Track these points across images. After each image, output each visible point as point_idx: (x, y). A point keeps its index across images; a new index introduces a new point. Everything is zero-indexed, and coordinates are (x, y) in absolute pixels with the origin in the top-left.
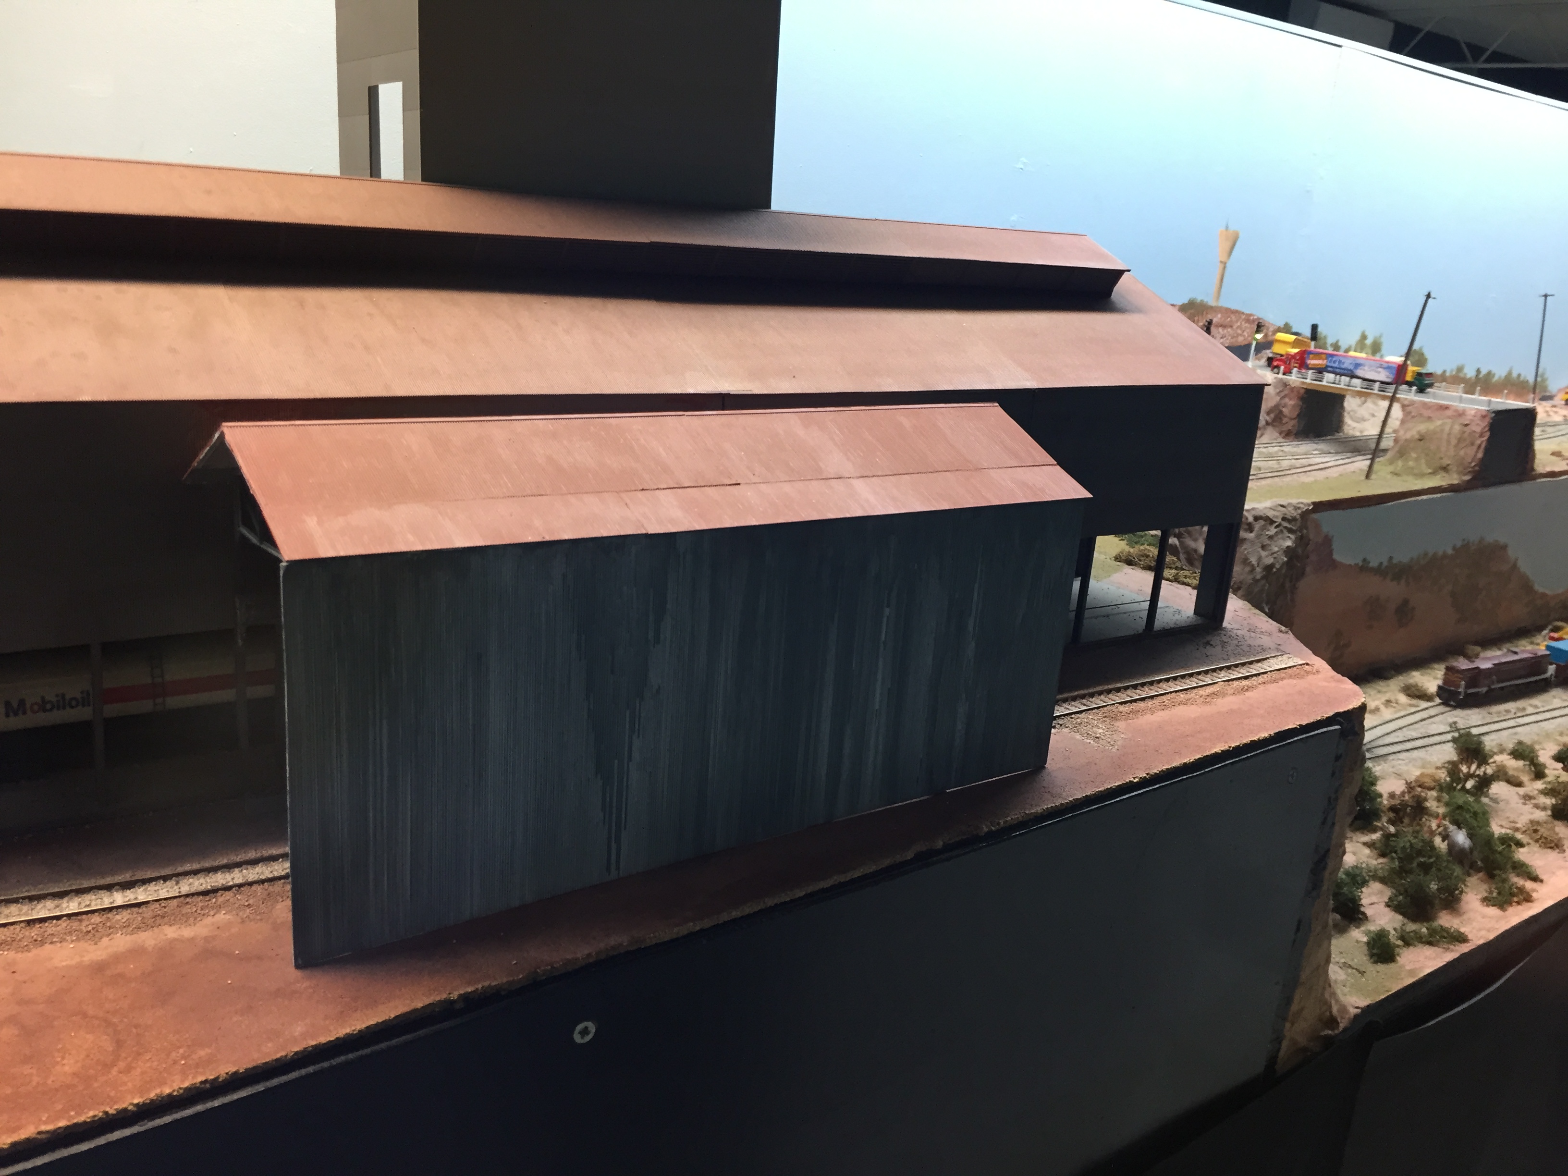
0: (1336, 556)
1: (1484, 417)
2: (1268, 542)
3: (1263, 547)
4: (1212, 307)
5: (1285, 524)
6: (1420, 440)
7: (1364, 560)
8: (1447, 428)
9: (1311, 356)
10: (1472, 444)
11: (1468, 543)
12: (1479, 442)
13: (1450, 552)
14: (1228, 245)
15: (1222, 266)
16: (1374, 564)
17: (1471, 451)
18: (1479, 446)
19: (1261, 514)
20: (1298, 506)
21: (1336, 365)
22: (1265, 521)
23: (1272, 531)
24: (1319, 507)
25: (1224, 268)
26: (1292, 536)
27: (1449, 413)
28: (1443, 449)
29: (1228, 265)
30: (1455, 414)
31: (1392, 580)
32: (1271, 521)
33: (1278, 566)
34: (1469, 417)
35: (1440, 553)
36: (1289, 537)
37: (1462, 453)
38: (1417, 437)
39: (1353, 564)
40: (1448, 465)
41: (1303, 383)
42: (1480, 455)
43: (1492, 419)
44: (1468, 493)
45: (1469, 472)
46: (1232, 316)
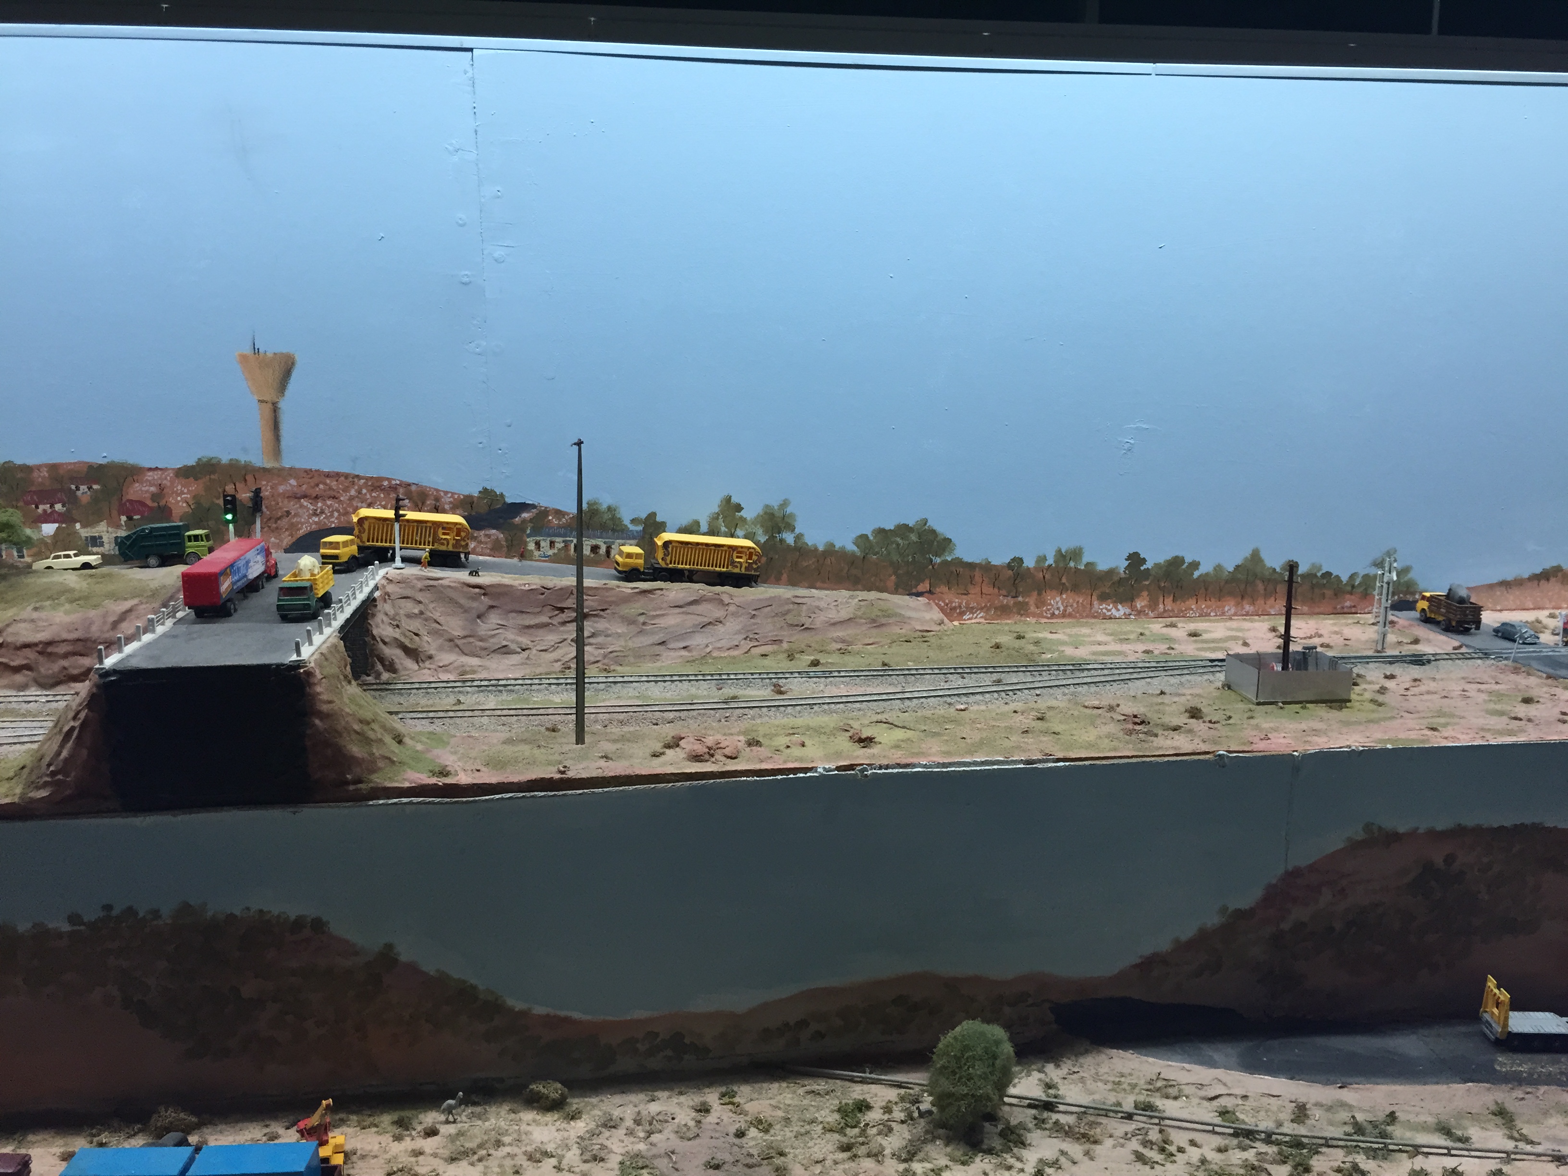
14: (271, 376)
46: (328, 481)
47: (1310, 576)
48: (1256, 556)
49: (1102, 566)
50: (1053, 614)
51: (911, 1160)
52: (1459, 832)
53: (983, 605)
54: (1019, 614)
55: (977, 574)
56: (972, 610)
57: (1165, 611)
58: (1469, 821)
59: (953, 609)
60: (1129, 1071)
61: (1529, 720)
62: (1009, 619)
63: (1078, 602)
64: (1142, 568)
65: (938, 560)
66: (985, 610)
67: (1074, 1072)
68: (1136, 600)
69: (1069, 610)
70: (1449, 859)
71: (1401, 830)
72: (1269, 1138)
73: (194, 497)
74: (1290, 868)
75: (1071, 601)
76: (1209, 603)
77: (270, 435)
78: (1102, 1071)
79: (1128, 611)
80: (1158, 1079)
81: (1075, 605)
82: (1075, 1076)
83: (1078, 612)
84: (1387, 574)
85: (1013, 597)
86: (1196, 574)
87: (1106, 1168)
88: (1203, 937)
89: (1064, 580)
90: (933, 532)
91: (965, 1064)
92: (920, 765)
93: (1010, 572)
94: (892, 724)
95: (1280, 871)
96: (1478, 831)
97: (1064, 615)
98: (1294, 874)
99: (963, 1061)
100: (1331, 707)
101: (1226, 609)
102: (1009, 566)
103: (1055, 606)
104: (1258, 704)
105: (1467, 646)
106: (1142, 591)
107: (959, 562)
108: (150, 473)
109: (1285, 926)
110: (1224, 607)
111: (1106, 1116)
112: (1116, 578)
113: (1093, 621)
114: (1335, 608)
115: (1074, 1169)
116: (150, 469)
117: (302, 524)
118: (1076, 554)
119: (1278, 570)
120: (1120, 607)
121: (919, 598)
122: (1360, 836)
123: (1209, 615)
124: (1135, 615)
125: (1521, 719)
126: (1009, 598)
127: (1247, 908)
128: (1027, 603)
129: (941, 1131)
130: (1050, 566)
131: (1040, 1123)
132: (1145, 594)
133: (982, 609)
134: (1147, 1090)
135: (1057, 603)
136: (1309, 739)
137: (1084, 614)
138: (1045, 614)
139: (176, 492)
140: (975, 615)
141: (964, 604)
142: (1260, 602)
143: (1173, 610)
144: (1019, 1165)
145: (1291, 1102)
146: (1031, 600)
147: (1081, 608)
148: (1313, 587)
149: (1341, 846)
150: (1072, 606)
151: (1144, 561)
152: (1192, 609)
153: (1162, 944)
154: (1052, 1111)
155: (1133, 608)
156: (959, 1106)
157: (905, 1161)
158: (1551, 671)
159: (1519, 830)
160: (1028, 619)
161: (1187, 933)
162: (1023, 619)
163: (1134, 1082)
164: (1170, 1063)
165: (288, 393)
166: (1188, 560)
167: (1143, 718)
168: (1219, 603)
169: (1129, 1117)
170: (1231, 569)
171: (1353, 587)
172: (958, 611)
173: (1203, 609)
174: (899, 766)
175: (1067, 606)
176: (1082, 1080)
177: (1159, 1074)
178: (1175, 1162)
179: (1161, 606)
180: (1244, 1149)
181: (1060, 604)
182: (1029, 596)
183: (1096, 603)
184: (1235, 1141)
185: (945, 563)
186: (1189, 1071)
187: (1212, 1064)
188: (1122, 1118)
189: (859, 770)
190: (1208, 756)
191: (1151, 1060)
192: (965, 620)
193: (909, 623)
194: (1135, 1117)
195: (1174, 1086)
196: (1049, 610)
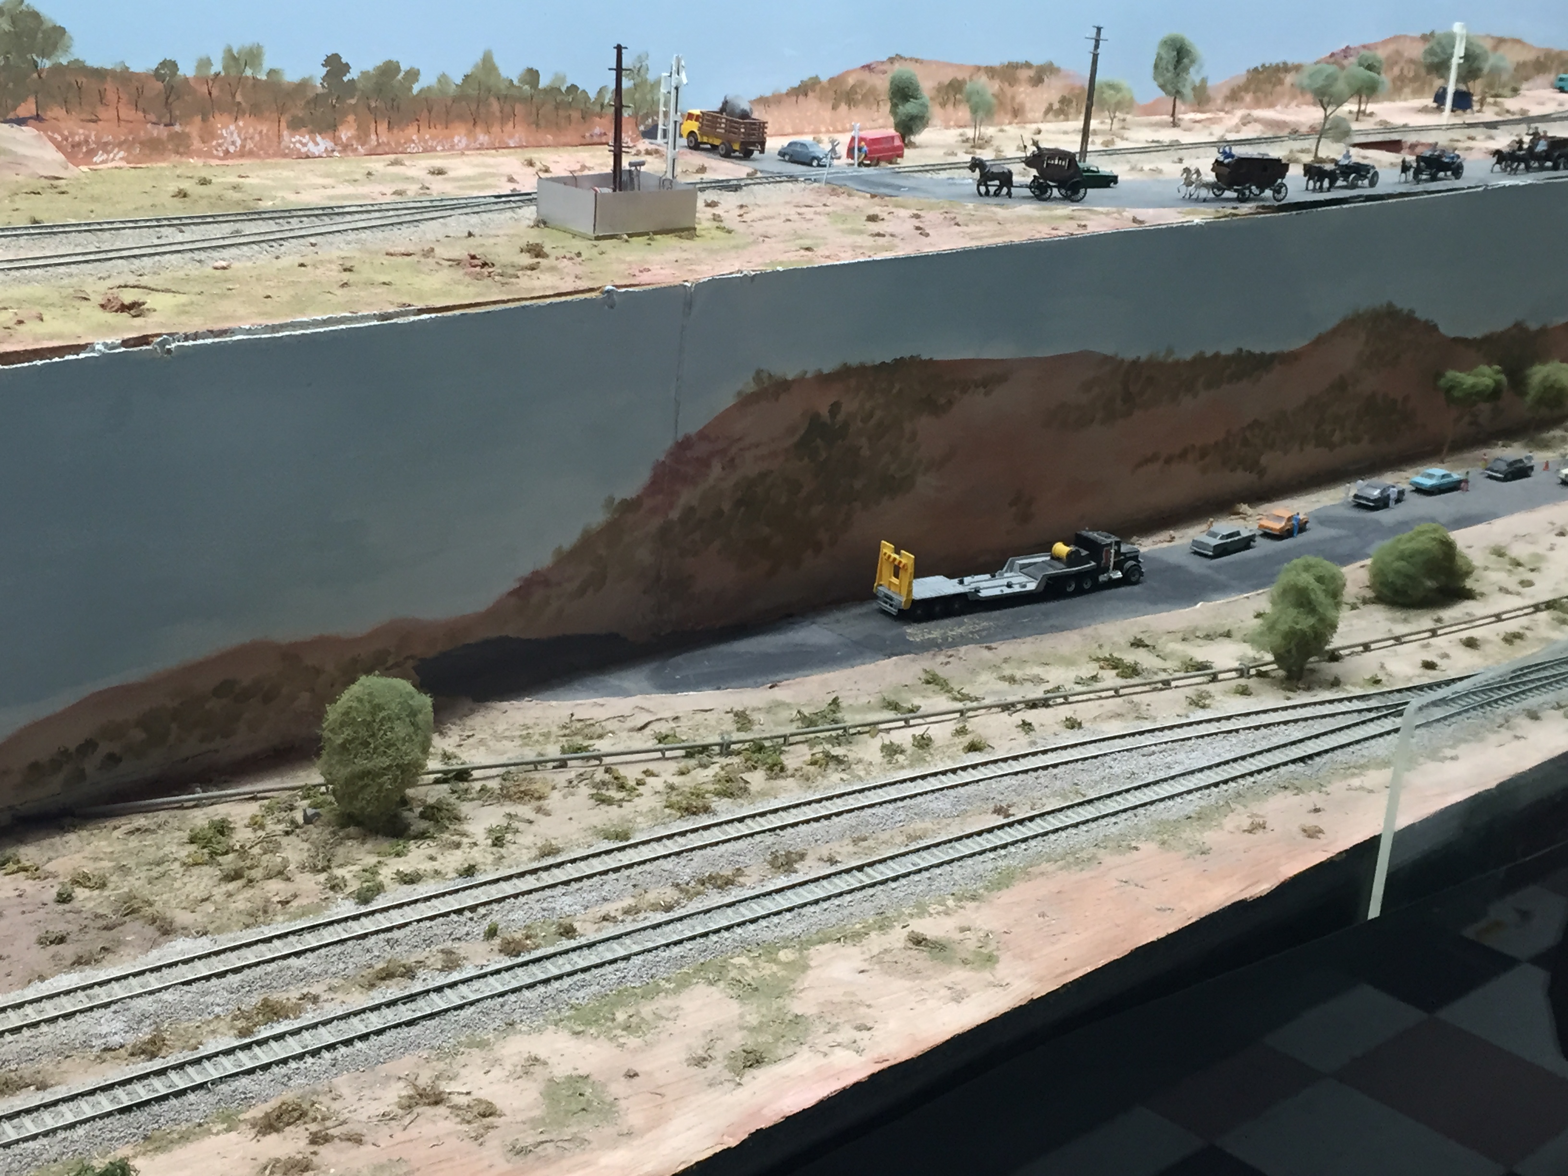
47: (553, 91)
48: (488, 64)
49: (291, 76)
50: (227, 152)
51: (330, 867)
52: (845, 373)
53: (123, 138)
54: (177, 153)
55: (110, 87)
56: (105, 147)
57: (379, 144)
58: (854, 361)
59: (76, 146)
60: (534, 721)
61: (892, 235)
62: (164, 160)
63: (261, 132)
64: (345, 79)
65: (46, 64)
66: (124, 147)
67: (469, 737)
68: (340, 128)
69: (250, 145)
70: (835, 408)
71: (790, 377)
72: (726, 749)
74: (680, 437)
75: (251, 130)
76: (433, 130)
78: (501, 728)
79: (330, 145)
80: (571, 721)
81: (257, 137)
82: (471, 740)
83: (262, 149)
84: (675, 76)
85: (166, 125)
86: (416, 88)
87: (570, 819)
88: (587, 541)
89: (239, 98)
90: (35, 15)
91: (379, 730)
92: (242, 331)
93: (160, 85)
94: (145, 288)
95: (668, 443)
96: (862, 371)
97: (243, 153)
98: (684, 445)
99: (376, 725)
100: (680, 237)
101: (456, 140)
102: (157, 74)
103: (229, 139)
104: (598, 238)
105: (761, 172)
106: (345, 114)
107: (79, 68)
109: (674, 515)
110: (453, 137)
111: (536, 769)
112: (311, 95)
113: (284, 161)
114: (584, 137)
115: (534, 828)
118: (253, 56)
119: (516, 82)
120: (319, 138)
121: (23, 128)
122: (752, 388)
123: (434, 149)
124: (340, 152)
125: (884, 236)
126: (162, 127)
127: (634, 496)
128: (188, 136)
129: (352, 830)
130: (217, 75)
131: (463, 795)
132: (351, 118)
133: (120, 145)
134: (565, 736)
135: (232, 134)
136: (693, 267)
137: (271, 152)
138: (215, 152)
140: (111, 155)
141: (93, 138)
142: (496, 129)
143: (388, 143)
144: (465, 840)
145: (727, 712)
146: (194, 129)
147: (265, 142)
148: (557, 107)
149: (731, 404)
150: (252, 138)
151: (346, 68)
152: (413, 141)
153: (544, 559)
154: (466, 780)
155: (336, 140)
156: (381, 785)
157: (324, 870)
158: (872, 191)
159: (899, 363)
160: (191, 160)
161: (569, 540)
162: (184, 159)
163: (546, 730)
164: (579, 702)
166: (404, 67)
167: (484, 259)
168: (446, 132)
169: (562, 764)
170: (459, 81)
171: (602, 106)
172: (84, 149)
173: (426, 141)
174: (212, 333)
175: (245, 139)
176: (482, 741)
177: (572, 715)
178: (641, 795)
179: (373, 137)
180: (705, 766)
181: (235, 137)
182: (187, 124)
183: (285, 133)
184: (692, 762)
185: (58, 69)
186: (602, 705)
187: (627, 694)
188: (554, 768)
189: (159, 343)
190: (593, 295)
191: (554, 703)
192: (96, 164)
193: (26, 165)
194: (570, 763)
195: (593, 725)
196: (220, 145)
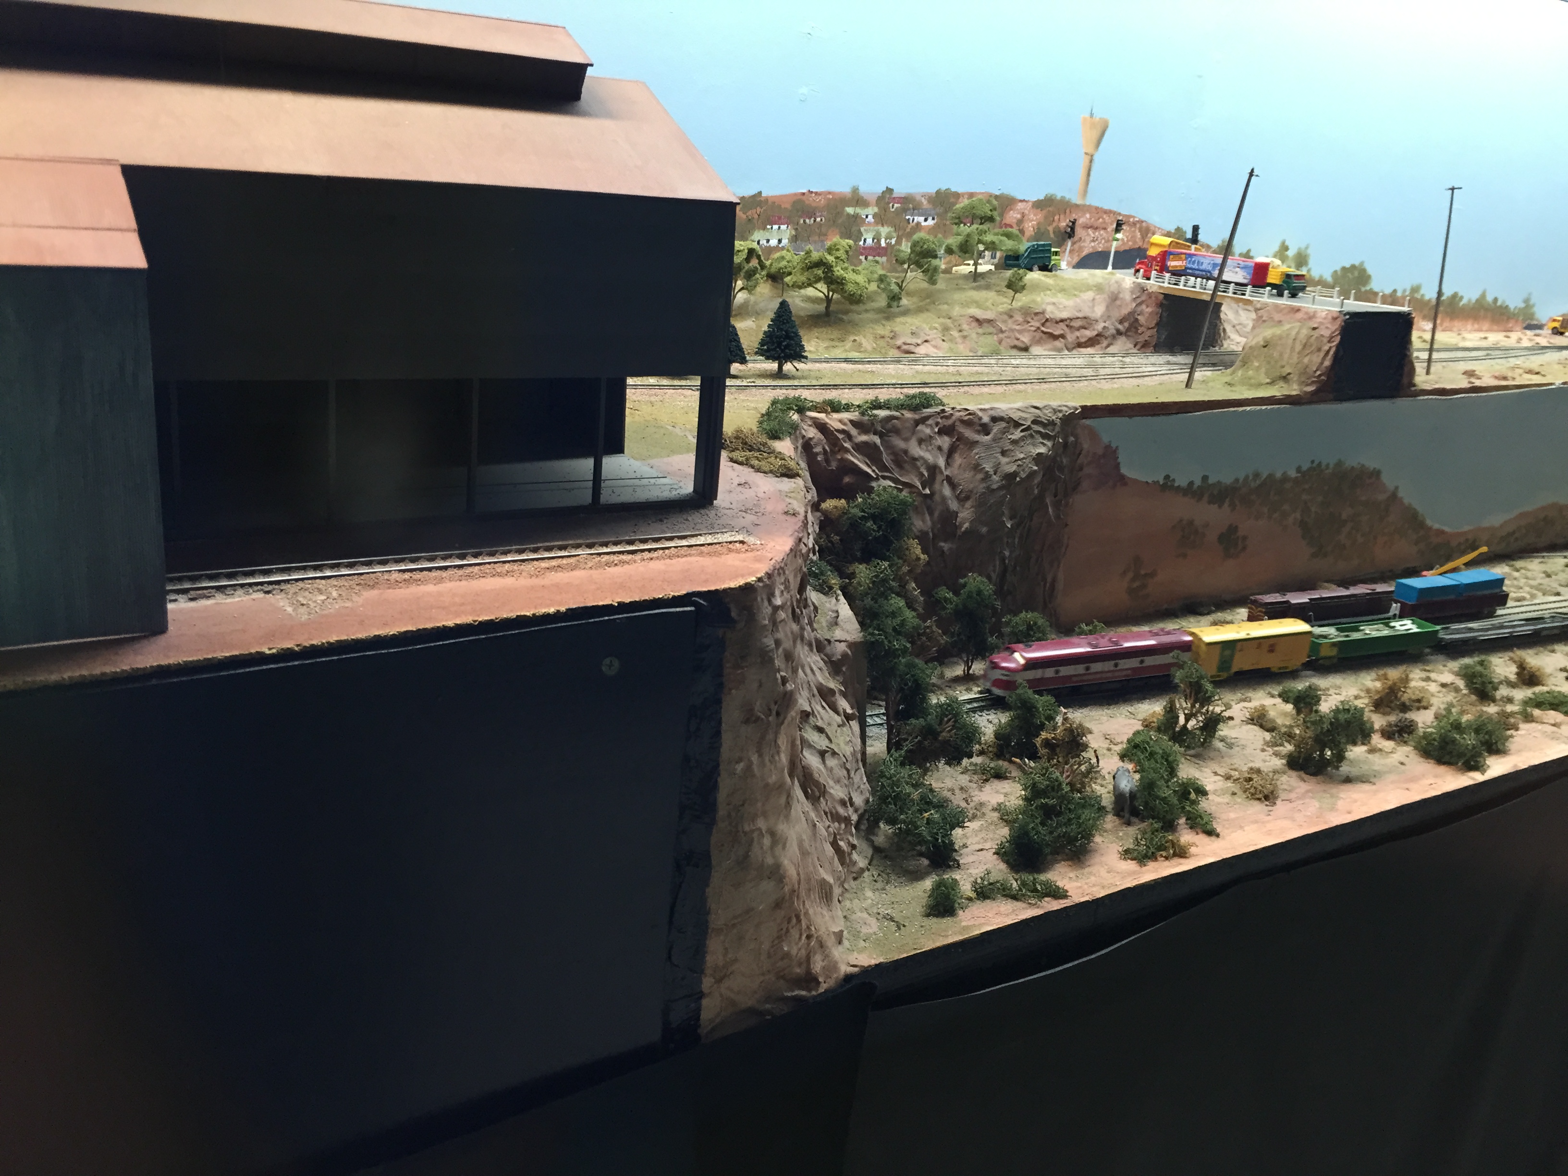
0: (1124, 470)
1: (1335, 319)
2: (1011, 447)
3: (1004, 453)
4: (1077, 206)
5: (1036, 428)
6: (1265, 347)
7: (1167, 477)
8: (1294, 333)
9: (1171, 257)
10: (1319, 350)
11: (1320, 464)
12: (1326, 348)
13: (1293, 474)
14: (1095, 134)
15: (1088, 158)
16: (1181, 481)
17: (1317, 359)
18: (1328, 352)
19: (1002, 414)
20: (1060, 408)
21: (1195, 266)
22: (1008, 423)
23: (1017, 434)
24: (1089, 412)
25: (1091, 161)
26: (1049, 444)
27: (1299, 315)
28: (1286, 356)
29: (1095, 157)
30: (1305, 317)
31: (1209, 503)
32: (1017, 424)
33: (1023, 475)
34: (1319, 320)
35: (1278, 475)
36: (1042, 443)
37: (1306, 360)
38: (1262, 343)
39: (1150, 481)
40: (1289, 374)
41: (1161, 287)
42: (1327, 363)
43: (1345, 321)
44: (1313, 406)
45: (1313, 382)
46: (1105, 216)
64: (1442, 299)
65: (1363, 289)
73: (1038, 224)
77: (1084, 179)
90: (1365, 272)
108: (1020, 204)
110: (1468, 325)
114: (1505, 328)
116: (1021, 201)
117: (1086, 247)
119: (1490, 302)
132: (1440, 315)
139: (1029, 219)
142: (1480, 323)
148: (1500, 314)
151: (1443, 295)
152: (1456, 325)
165: (1101, 148)
166: (1460, 295)
168: (1466, 322)
170: (1474, 301)
171: (1513, 315)
179: (1445, 324)
